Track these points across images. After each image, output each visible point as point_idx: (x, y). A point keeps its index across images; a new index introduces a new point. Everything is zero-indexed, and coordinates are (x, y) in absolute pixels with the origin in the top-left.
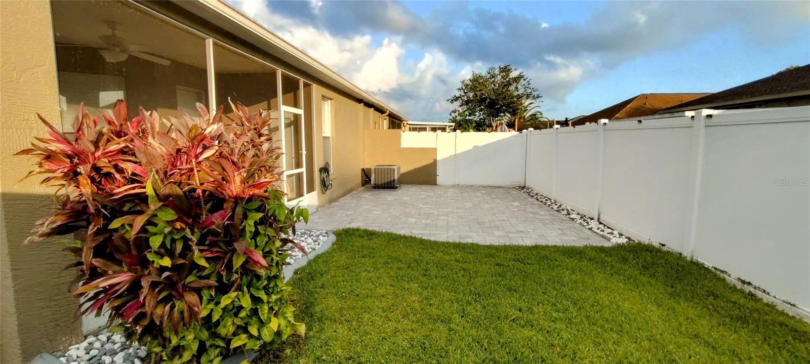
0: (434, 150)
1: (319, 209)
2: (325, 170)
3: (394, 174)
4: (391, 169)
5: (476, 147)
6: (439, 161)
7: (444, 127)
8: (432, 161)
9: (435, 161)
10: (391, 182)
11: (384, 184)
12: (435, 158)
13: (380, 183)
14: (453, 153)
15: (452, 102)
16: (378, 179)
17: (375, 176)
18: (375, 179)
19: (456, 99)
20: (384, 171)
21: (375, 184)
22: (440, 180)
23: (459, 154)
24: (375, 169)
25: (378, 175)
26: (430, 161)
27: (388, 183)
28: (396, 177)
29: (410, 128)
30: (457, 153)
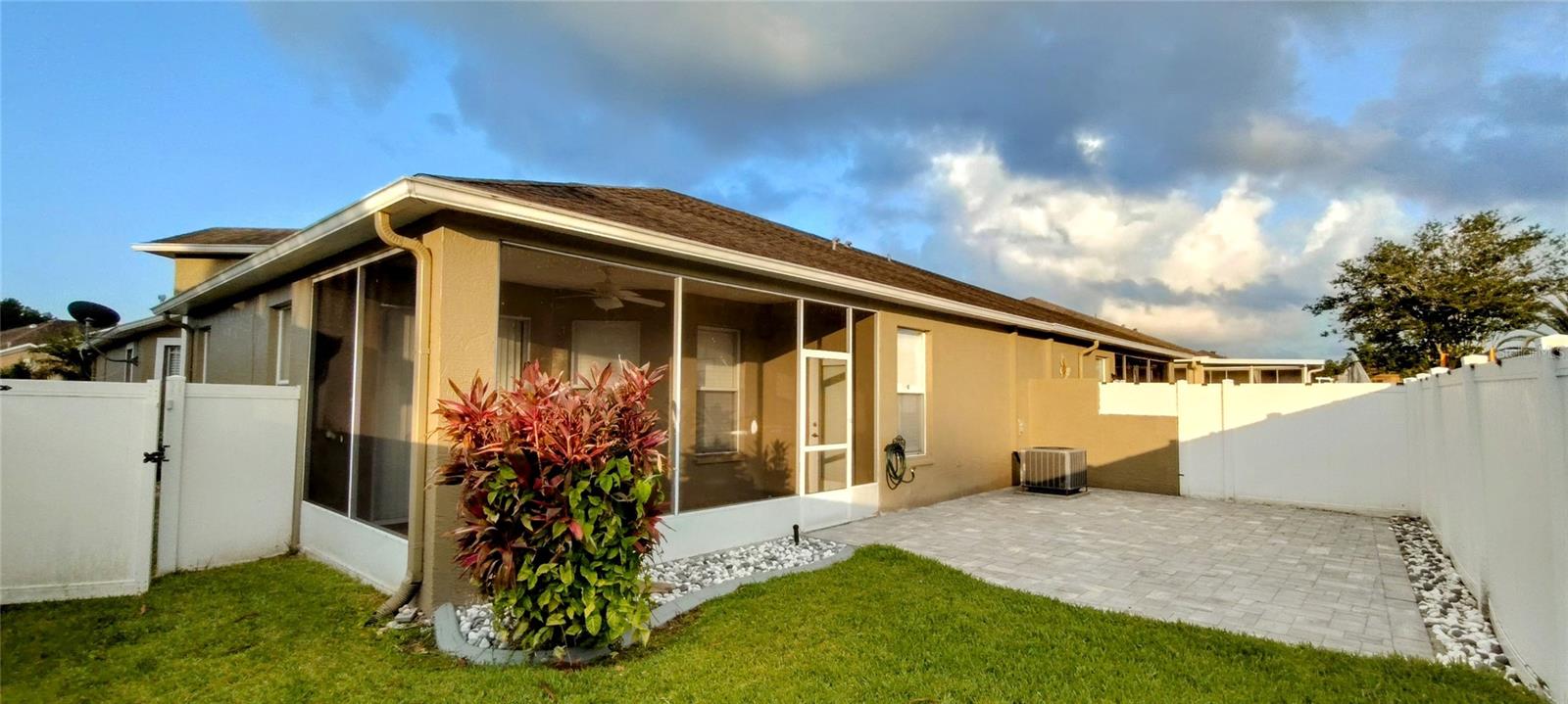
0: (1173, 422)
1: (882, 514)
2: (896, 448)
3: (1063, 464)
4: (1057, 454)
5: (1273, 418)
6: (1182, 443)
7: (1297, 368)
8: (1165, 444)
9: (1174, 446)
10: (1057, 479)
11: (1045, 482)
12: (1173, 438)
13: (1036, 481)
14: (1217, 429)
15: (1317, 310)
16: (1033, 473)
17: (1027, 467)
18: (1027, 472)
19: (1329, 304)
20: (1045, 460)
21: (1028, 482)
22: (1186, 484)
23: (1231, 431)
24: (1027, 453)
25: (1033, 467)
26: (1162, 443)
27: (1051, 481)
28: (1068, 471)
29: (1207, 374)
30: (1226, 429)
